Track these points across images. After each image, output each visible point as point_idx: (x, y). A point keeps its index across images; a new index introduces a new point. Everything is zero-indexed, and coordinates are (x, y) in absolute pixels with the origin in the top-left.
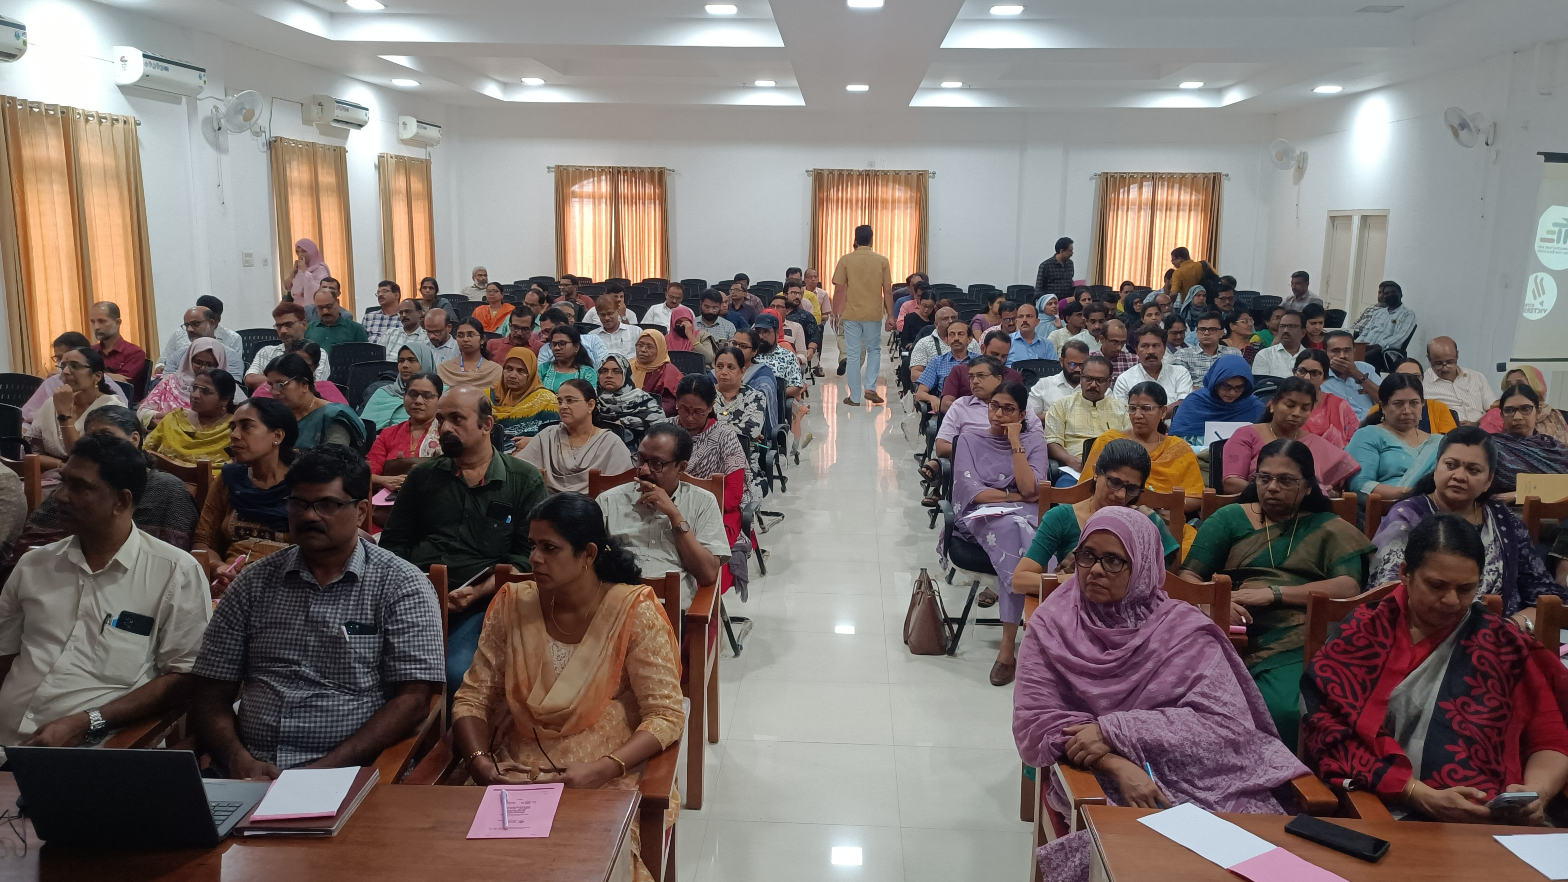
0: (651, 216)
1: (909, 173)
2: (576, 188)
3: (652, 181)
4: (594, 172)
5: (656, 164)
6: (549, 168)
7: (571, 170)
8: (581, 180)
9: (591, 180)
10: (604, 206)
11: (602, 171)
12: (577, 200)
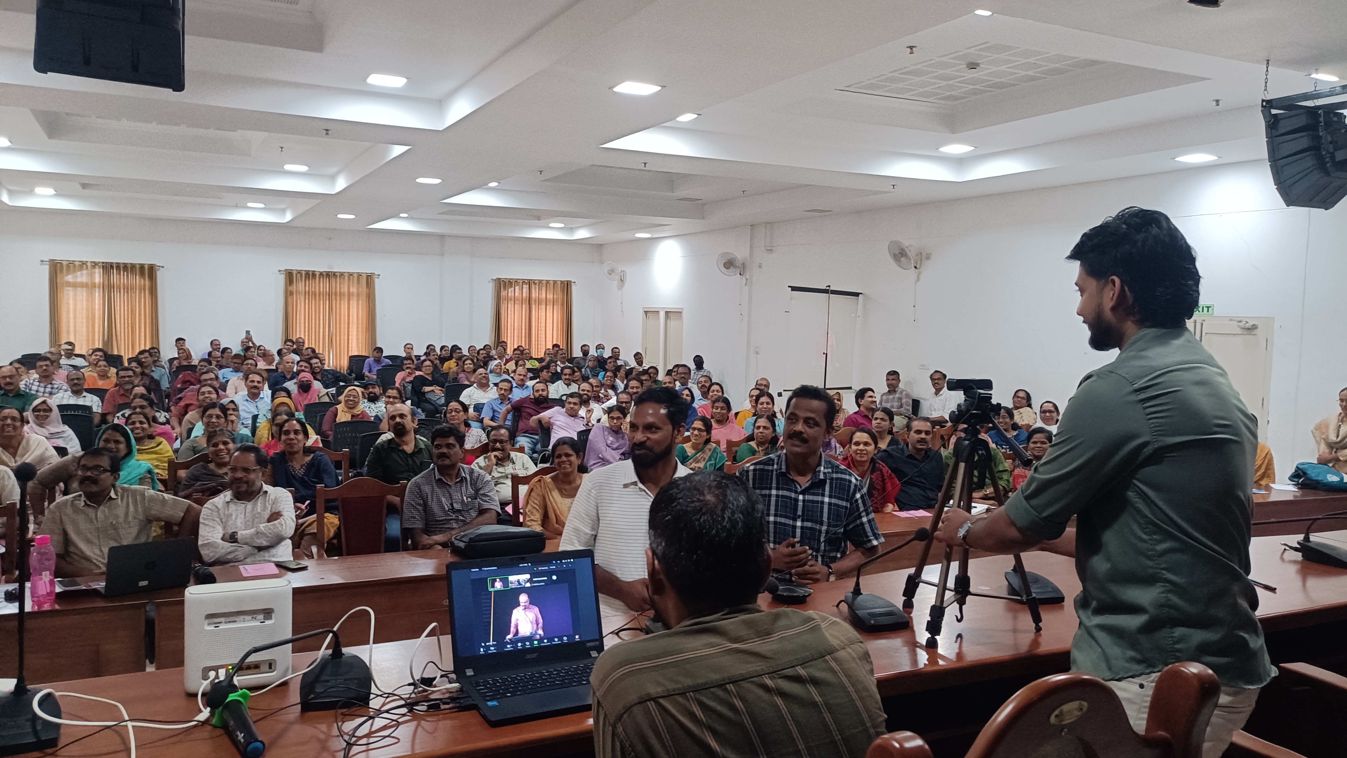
0: (142, 302)
1: (359, 275)
2: (69, 278)
3: (142, 274)
4: (87, 266)
5: (146, 261)
6: (42, 261)
7: (65, 263)
8: (74, 271)
9: (85, 272)
10: (97, 294)
11: (95, 264)
12: (70, 288)
